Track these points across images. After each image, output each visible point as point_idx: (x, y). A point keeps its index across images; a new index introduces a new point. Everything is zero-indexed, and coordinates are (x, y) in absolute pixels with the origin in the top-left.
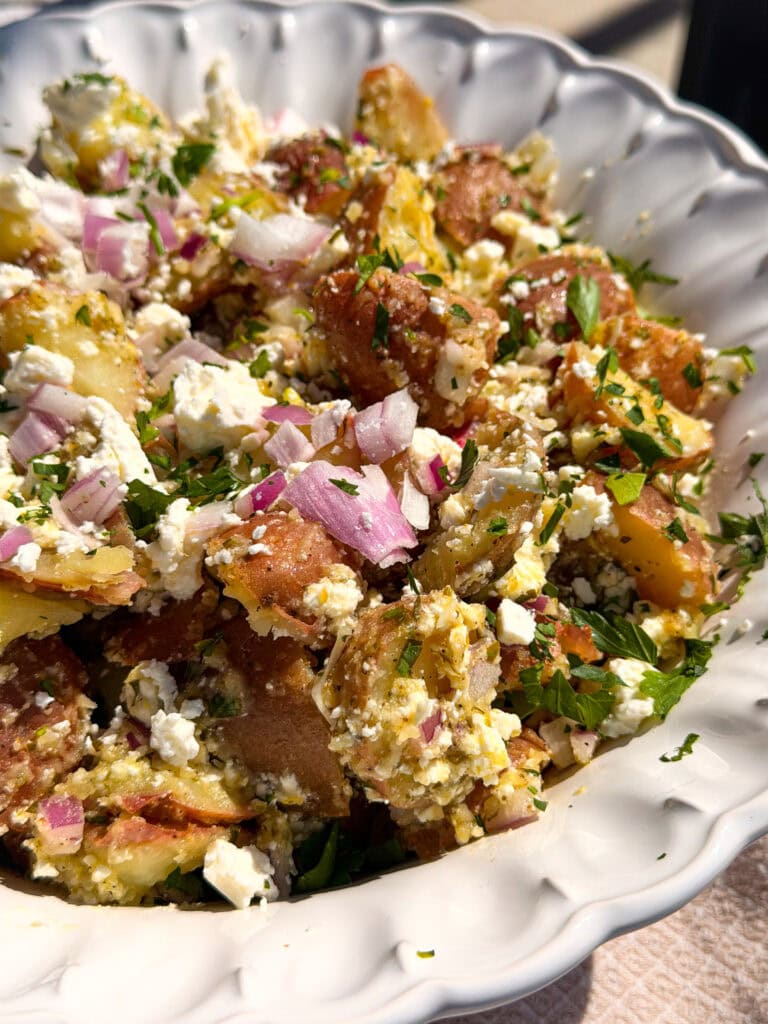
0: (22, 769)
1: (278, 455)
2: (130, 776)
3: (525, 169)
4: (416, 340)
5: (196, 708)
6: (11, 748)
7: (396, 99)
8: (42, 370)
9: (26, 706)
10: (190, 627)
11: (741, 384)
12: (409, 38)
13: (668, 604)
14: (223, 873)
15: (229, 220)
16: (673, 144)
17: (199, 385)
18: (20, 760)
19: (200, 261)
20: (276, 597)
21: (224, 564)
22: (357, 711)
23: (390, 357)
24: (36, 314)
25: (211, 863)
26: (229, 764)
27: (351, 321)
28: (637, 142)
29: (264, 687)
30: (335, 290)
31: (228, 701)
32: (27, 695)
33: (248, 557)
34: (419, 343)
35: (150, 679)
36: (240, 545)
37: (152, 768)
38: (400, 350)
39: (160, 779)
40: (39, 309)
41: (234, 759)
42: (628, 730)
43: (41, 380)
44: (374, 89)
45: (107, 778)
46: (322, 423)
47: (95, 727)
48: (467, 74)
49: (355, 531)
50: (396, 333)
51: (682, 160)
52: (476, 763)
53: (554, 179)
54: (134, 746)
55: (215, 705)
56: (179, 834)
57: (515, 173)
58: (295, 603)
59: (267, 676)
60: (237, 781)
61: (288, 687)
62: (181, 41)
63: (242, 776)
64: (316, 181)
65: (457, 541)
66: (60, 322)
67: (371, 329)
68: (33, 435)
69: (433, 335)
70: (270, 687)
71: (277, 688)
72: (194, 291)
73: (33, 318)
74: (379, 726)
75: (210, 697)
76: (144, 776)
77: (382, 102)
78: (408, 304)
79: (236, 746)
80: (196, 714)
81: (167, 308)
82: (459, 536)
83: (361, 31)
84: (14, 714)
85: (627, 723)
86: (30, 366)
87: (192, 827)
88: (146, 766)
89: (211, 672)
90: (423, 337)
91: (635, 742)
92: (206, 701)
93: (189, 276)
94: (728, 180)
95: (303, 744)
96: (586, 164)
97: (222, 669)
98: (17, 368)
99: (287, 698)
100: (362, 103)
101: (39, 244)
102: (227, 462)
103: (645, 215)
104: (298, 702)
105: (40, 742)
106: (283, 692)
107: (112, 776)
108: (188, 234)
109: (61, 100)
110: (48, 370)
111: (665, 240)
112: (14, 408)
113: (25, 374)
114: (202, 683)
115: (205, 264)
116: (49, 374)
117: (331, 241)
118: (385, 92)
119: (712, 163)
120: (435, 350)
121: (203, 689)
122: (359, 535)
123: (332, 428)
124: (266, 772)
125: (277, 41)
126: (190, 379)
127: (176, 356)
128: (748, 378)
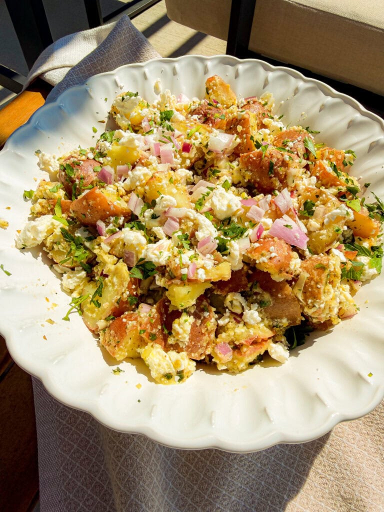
0: (206, 338)
1: (254, 217)
2: (242, 333)
3: (266, 104)
4: (281, 171)
5: (256, 306)
6: (202, 332)
7: (219, 86)
8: (169, 203)
9: (202, 318)
10: (243, 280)
11: (352, 162)
12: (215, 66)
13: (367, 237)
14: (279, 355)
15: (196, 137)
16: (308, 90)
17: (221, 198)
18: (205, 335)
19: (192, 152)
20: (283, 270)
21: (264, 262)
22: (318, 301)
23: (274, 177)
24: (160, 184)
25: (273, 353)
26: (266, 319)
27: (261, 167)
28: (296, 91)
29: (277, 295)
30: (254, 158)
31: (265, 302)
32: (201, 314)
33: (271, 258)
34: (282, 171)
35: (237, 300)
36: (268, 255)
37: (247, 328)
38: (277, 174)
39: (252, 331)
40: (160, 182)
41: (267, 318)
42: (369, 278)
43: (170, 207)
44: (211, 84)
45: (235, 334)
46: (263, 204)
47: (216, 316)
48: (237, 76)
49: (295, 240)
50: (276, 169)
51: (312, 94)
52: (345, 304)
53: (274, 105)
54: (239, 322)
55: (261, 303)
56: (262, 347)
57: (264, 105)
58: (288, 269)
59: (278, 292)
60: (269, 323)
61: (285, 294)
62: (145, 77)
63: (270, 322)
64: (213, 118)
65: (324, 236)
66: (166, 184)
67: (268, 169)
68: (171, 226)
69: (285, 167)
70: (279, 295)
71: (282, 295)
72: (191, 162)
73: (159, 185)
74: (324, 303)
75: (259, 302)
76: (246, 331)
77: (215, 88)
78: (278, 159)
79: (268, 314)
80: (256, 308)
81: (184, 170)
82: (324, 234)
83: (200, 66)
84: (200, 321)
85: (369, 277)
86: (165, 203)
87: (264, 343)
88: (245, 328)
89: (256, 294)
90: (283, 168)
91: (372, 281)
92: (258, 303)
93: (189, 158)
94: (329, 100)
95: (292, 310)
96: (281, 100)
97: (261, 292)
98: (160, 204)
99: (285, 298)
100: (207, 90)
101: (141, 156)
102: (233, 221)
103: (303, 113)
104: (290, 298)
105: (209, 328)
106: (284, 296)
107: (236, 334)
108: (182, 144)
109: (122, 104)
110: (171, 203)
111: (313, 120)
112: (159, 216)
113: (164, 206)
114: (255, 298)
115: (193, 153)
116: (172, 204)
117: (236, 140)
118: (215, 85)
119: (322, 95)
120: (286, 172)
121: (255, 299)
122: (296, 242)
123: (267, 205)
124: (277, 319)
125: (175, 73)
126: (217, 197)
127: (198, 187)
128: (354, 160)
